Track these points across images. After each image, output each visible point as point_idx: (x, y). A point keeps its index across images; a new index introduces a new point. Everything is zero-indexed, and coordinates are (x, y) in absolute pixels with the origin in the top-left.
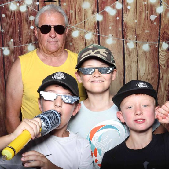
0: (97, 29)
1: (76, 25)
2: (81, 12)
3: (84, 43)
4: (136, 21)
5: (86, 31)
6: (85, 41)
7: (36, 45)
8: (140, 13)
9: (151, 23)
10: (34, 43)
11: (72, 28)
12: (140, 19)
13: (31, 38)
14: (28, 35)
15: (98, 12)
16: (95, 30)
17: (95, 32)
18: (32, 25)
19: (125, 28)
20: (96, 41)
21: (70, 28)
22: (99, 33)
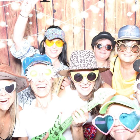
0: (83, 25)
1: (66, 21)
2: (70, 11)
3: (72, 36)
4: (115, 17)
5: (74, 26)
6: (73, 34)
7: (34, 37)
8: (119, 11)
9: (128, 19)
10: (33, 36)
11: (63, 23)
12: (119, 15)
13: (30, 32)
14: (28, 29)
15: (84, 11)
16: (81, 25)
17: (82, 27)
18: (31, 21)
19: (106, 23)
20: (82, 34)
21: (62, 23)
22: (84, 28)
